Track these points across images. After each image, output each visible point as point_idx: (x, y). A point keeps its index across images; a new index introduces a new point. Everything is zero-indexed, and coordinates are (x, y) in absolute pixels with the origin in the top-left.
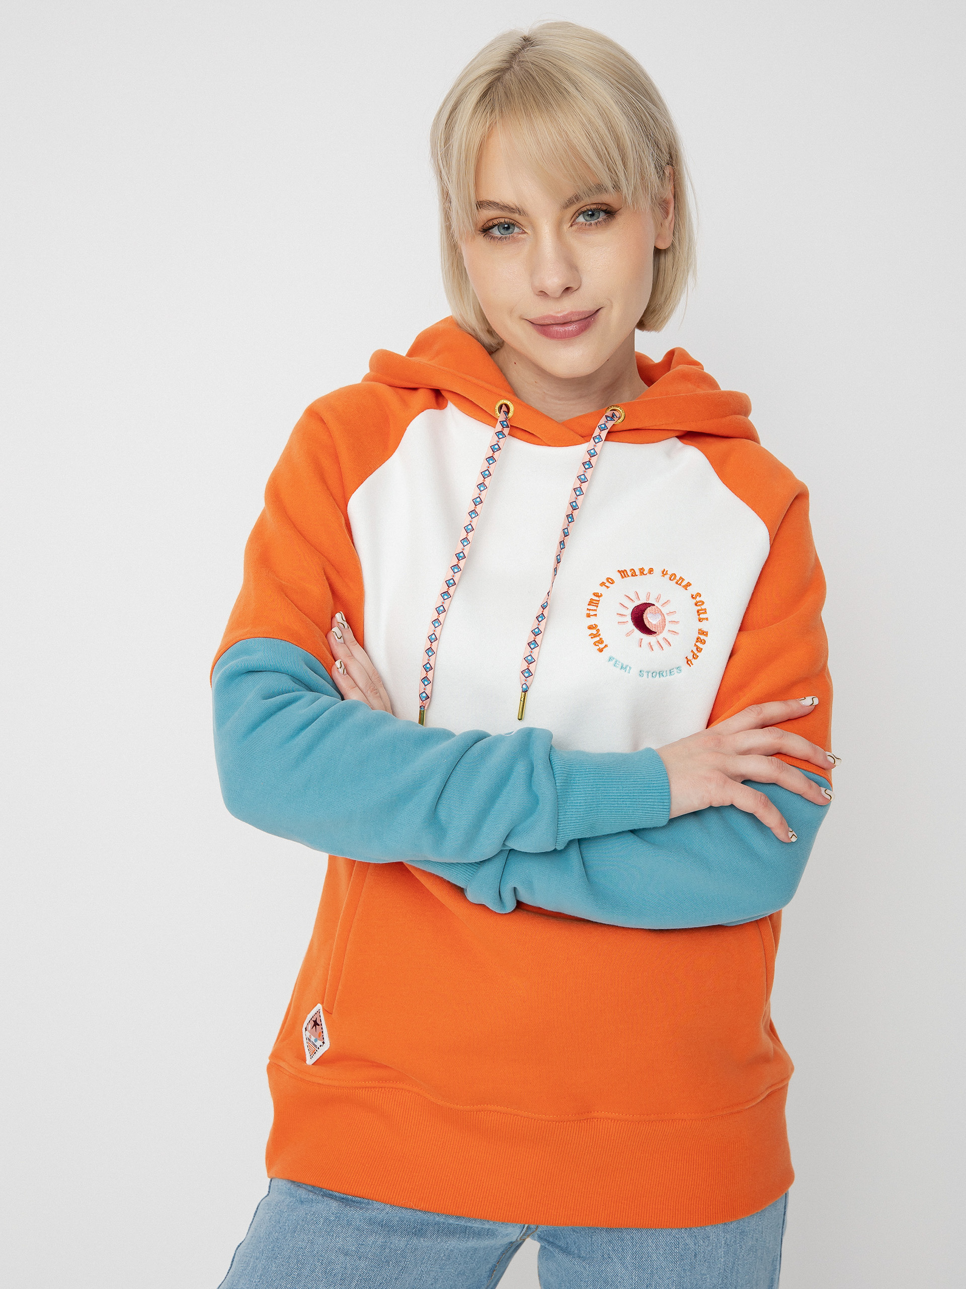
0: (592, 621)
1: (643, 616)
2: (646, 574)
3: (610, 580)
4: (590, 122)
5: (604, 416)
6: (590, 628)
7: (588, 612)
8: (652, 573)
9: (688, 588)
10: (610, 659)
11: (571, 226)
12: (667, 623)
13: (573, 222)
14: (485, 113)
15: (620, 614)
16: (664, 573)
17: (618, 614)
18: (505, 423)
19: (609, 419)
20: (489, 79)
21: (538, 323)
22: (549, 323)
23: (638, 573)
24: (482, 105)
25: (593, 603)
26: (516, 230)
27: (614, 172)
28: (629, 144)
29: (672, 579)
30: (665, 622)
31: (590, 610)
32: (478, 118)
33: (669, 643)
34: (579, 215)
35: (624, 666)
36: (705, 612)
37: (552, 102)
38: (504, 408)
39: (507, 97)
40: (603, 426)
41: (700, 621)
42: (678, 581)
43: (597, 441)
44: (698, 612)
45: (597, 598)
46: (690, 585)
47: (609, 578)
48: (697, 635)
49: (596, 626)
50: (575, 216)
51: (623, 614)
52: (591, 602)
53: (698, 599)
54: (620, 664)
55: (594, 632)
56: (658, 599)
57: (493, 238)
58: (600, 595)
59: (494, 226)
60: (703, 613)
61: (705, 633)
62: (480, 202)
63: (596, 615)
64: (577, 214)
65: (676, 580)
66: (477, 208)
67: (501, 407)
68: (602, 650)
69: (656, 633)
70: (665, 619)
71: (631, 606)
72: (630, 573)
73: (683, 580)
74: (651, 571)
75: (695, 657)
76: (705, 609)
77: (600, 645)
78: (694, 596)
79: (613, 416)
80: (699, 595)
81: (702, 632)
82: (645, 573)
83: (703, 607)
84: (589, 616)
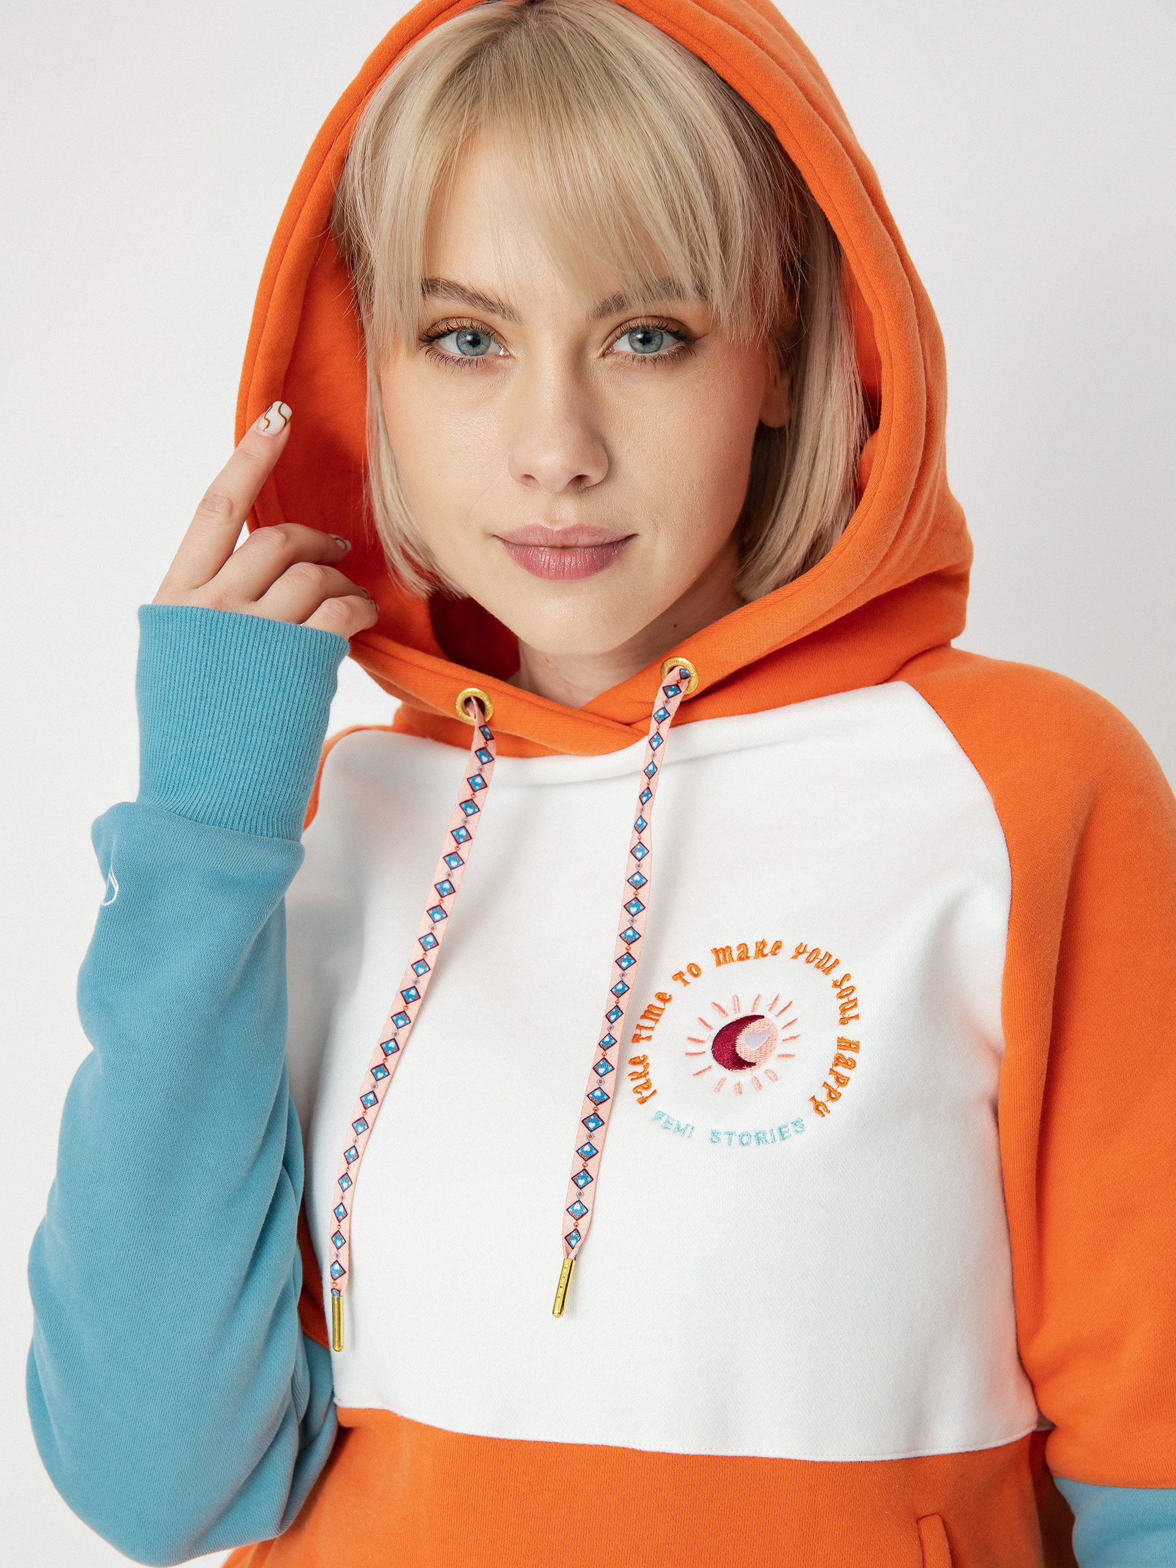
1: (735, 1039)
2: (767, 955)
3: (693, 970)
4: (666, 151)
6: (635, 1061)
7: (638, 1031)
8: (778, 951)
10: (657, 1116)
11: (604, 355)
12: (780, 1041)
13: (608, 348)
14: (460, 102)
15: (695, 1039)
20: (477, 37)
21: (515, 540)
22: (536, 542)
23: (751, 952)
24: (457, 84)
25: (651, 1014)
26: (493, 347)
27: (699, 258)
28: (738, 206)
30: (777, 1041)
31: (641, 1027)
32: (444, 112)
34: (623, 334)
35: (682, 1128)
36: (856, 1006)
37: (593, 96)
39: (508, 75)
41: (843, 1023)
44: (841, 1007)
45: (661, 1005)
47: (695, 965)
48: (835, 1051)
49: (645, 1058)
50: (613, 335)
52: (648, 1012)
53: (844, 984)
54: (675, 1124)
55: (640, 1068)
57: (445, 358)
58: (668, 997)
59: (450, 331)
60: (850, 1008)
61: (854, 1046)
62: (431, 280)
63: (650, 1037)
64: (618, 332)
66: (424, 293)
68: (645, 1101)
70: (776, 1038)
72: (735, 954)
75: (833, 1096)
76: (857, 1001)
77: (644, 1091)
80: (846, 976)
81: (847, 1045)
82: (765, 953)
83: (853, 997)
84: (637, 1039)
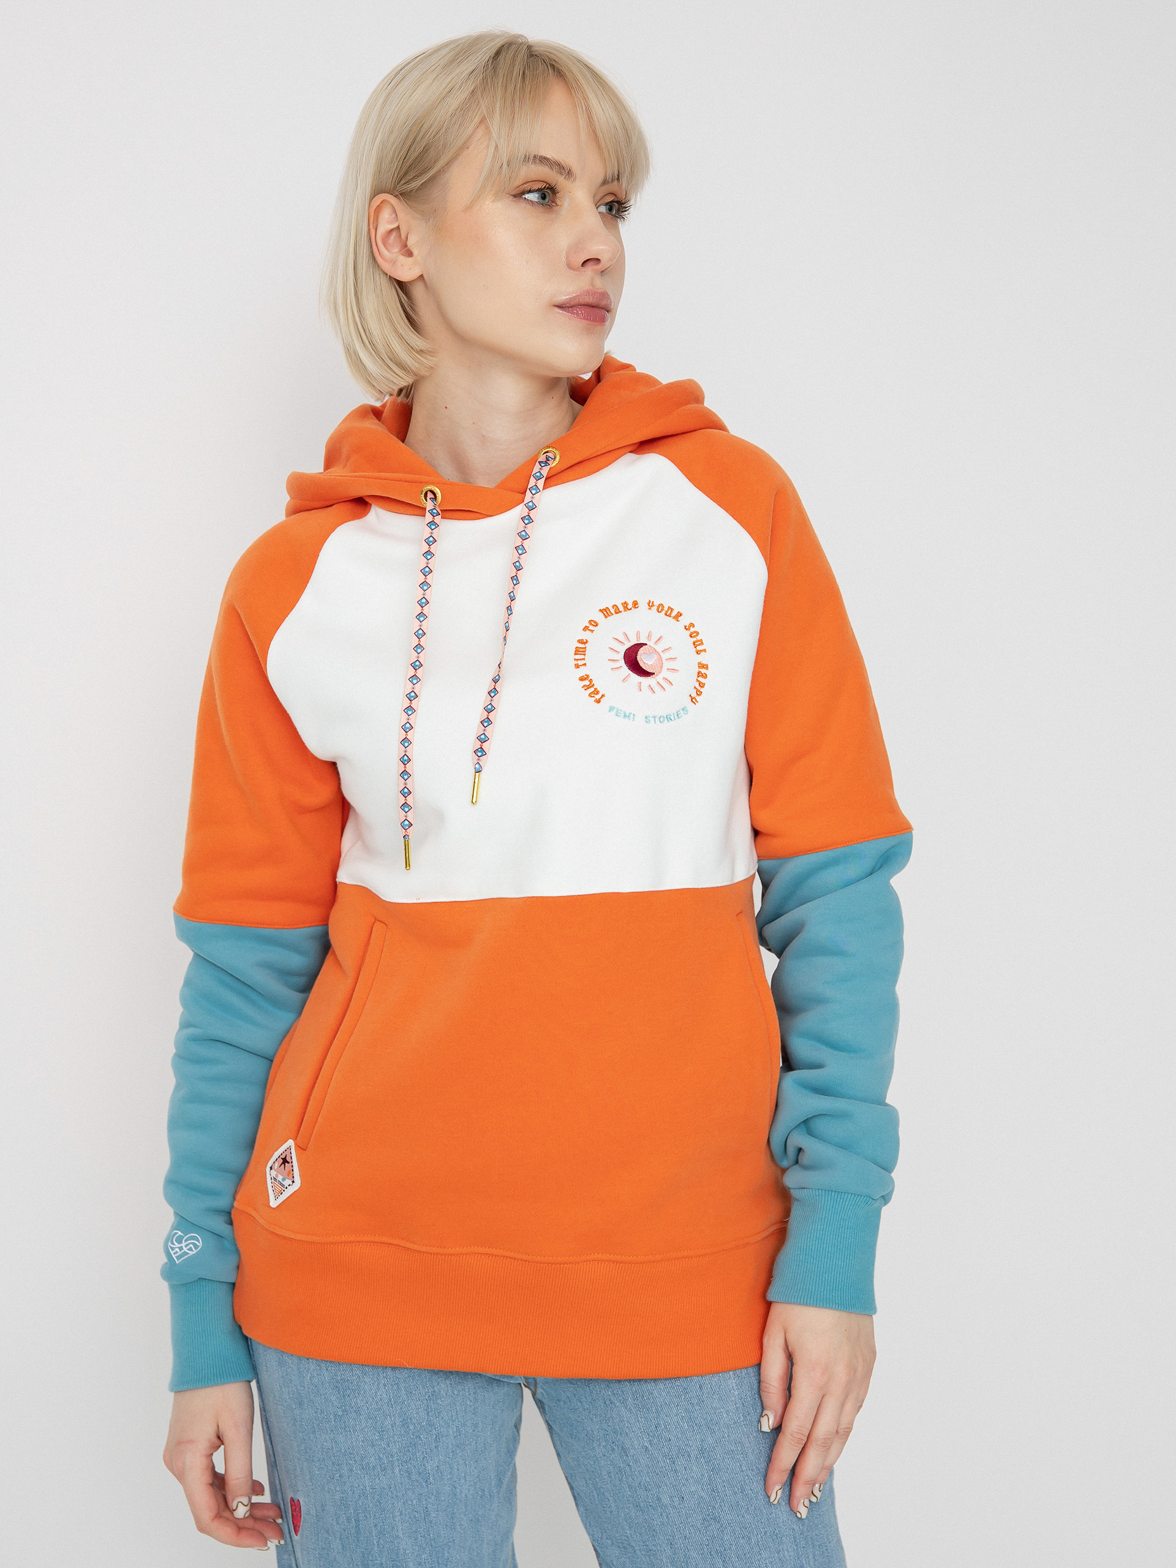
0: (582, 672)
1: (636, 658)
2: (631, 609)
3: (593, 623)
5: (537, 463)
6: (582, 679)
7: (576, 662)
8: (637, 606)
9: (680, 619)
10: (611, 709)
12: (664, 661)
15: (612, 660)
16: (650, 605)
17: (609, 660)
18: (435, 511)
19: (543, 465)
23: (621, 608)
25: (580, 651)
29: (660, 610)
30: (662, 661)
31: (577, 660)
33: (670, 683)
35: (627, 714)
36: (702, 643)
38: (430, 495)
40: (538, 474)
41: (697, 653)
42: (667, 612)
43: (534, 492)
44: (694, 643)
45: (583, 646)
46: (681, 615)
47: (593, 621)
48: (697, 669)
49: (588, 676)
51: (615, 659)
52: (577, 651)
53: (692, 630)
54: (622, 713)
55: (587, 683)
56: (649, 636)
58: (585, 641)
60: (699, 645)
63: (585, 664)
65: (664, 612)
67: (426, 493)
68: (600, 701)
69: (654, 674)
70: (661, 658)
71: (622, 649)
72: (613, 611)
73: (672, 610)
74: (635, 604)
75: (699, 693)
76: (701, 640)
77: (596, 696)
78: (687, 627)
79: (547, 460)
80: (692, 625)
81: (702, 666)
82: (629, 608)
83: (699, 638)
84: (577, 666)
